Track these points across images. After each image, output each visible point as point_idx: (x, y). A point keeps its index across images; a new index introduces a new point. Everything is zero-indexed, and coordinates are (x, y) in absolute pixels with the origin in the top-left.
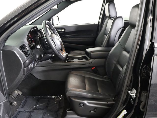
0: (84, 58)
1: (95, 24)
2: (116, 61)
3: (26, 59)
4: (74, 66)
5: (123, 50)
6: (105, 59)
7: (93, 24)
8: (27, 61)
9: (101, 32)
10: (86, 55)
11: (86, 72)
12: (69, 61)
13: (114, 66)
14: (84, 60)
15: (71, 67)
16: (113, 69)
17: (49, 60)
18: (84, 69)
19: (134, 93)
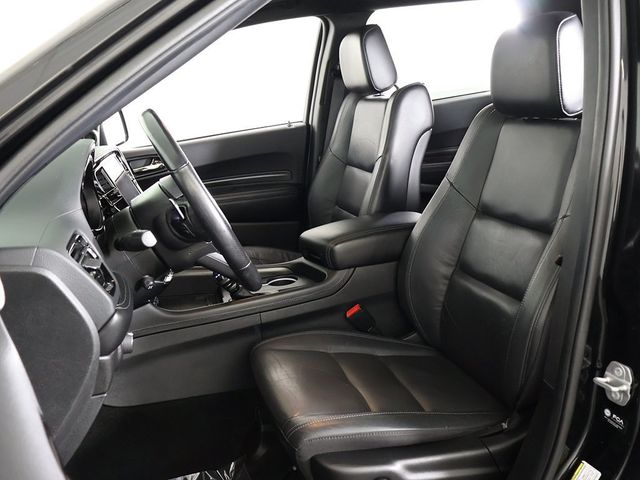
0: (298, 271)
1: (294, 126)
2: (449, 265)
3: (112, 310)
4: (266, 317)
5: (474, 212)
6: (393, 264)
7: (286, 126)
8: (116, 317)
9: (328, 159)
10: (302, 259)
11: (327, 332)
12: (241, 294)
13: (444, 288)
14: (298, 283)
15: (254, 320)
16: (441, 299)
17: (149, 305)
18: (315, 323)
19: (624, 381)
